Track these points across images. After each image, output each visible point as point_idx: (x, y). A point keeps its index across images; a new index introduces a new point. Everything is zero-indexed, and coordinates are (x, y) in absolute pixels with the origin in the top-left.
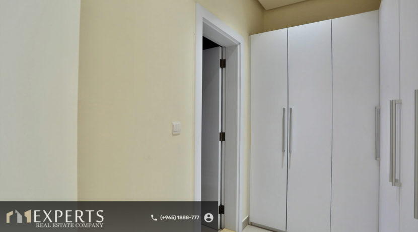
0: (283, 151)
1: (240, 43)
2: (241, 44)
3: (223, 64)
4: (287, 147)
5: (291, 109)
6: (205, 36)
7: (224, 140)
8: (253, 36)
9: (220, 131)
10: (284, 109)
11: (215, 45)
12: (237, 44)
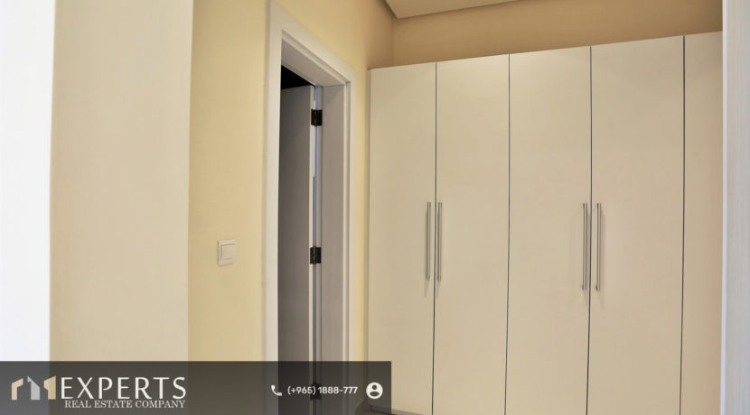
0: (427, 277)
1: (348, 83)
2: (352, 84)
3: (317, 118)
4: (433, 270)
5: (440, 205)
6: (285, 66)
7: (320, 262)
8: (375, 72)
9: (311, 246)
10: (429, 205)
11: (303, 83)
12: (343, 82)
